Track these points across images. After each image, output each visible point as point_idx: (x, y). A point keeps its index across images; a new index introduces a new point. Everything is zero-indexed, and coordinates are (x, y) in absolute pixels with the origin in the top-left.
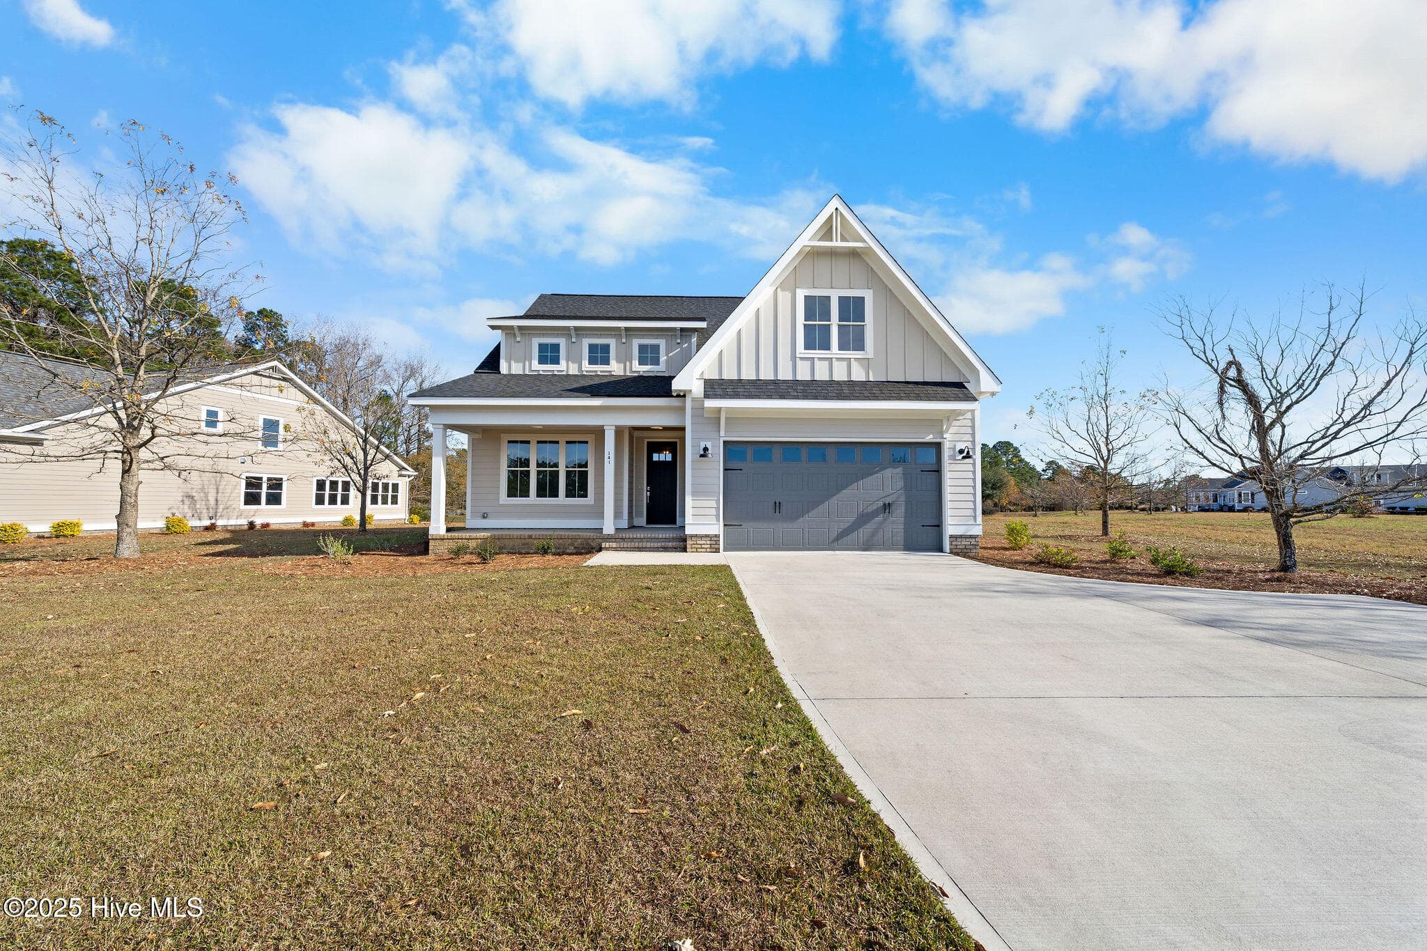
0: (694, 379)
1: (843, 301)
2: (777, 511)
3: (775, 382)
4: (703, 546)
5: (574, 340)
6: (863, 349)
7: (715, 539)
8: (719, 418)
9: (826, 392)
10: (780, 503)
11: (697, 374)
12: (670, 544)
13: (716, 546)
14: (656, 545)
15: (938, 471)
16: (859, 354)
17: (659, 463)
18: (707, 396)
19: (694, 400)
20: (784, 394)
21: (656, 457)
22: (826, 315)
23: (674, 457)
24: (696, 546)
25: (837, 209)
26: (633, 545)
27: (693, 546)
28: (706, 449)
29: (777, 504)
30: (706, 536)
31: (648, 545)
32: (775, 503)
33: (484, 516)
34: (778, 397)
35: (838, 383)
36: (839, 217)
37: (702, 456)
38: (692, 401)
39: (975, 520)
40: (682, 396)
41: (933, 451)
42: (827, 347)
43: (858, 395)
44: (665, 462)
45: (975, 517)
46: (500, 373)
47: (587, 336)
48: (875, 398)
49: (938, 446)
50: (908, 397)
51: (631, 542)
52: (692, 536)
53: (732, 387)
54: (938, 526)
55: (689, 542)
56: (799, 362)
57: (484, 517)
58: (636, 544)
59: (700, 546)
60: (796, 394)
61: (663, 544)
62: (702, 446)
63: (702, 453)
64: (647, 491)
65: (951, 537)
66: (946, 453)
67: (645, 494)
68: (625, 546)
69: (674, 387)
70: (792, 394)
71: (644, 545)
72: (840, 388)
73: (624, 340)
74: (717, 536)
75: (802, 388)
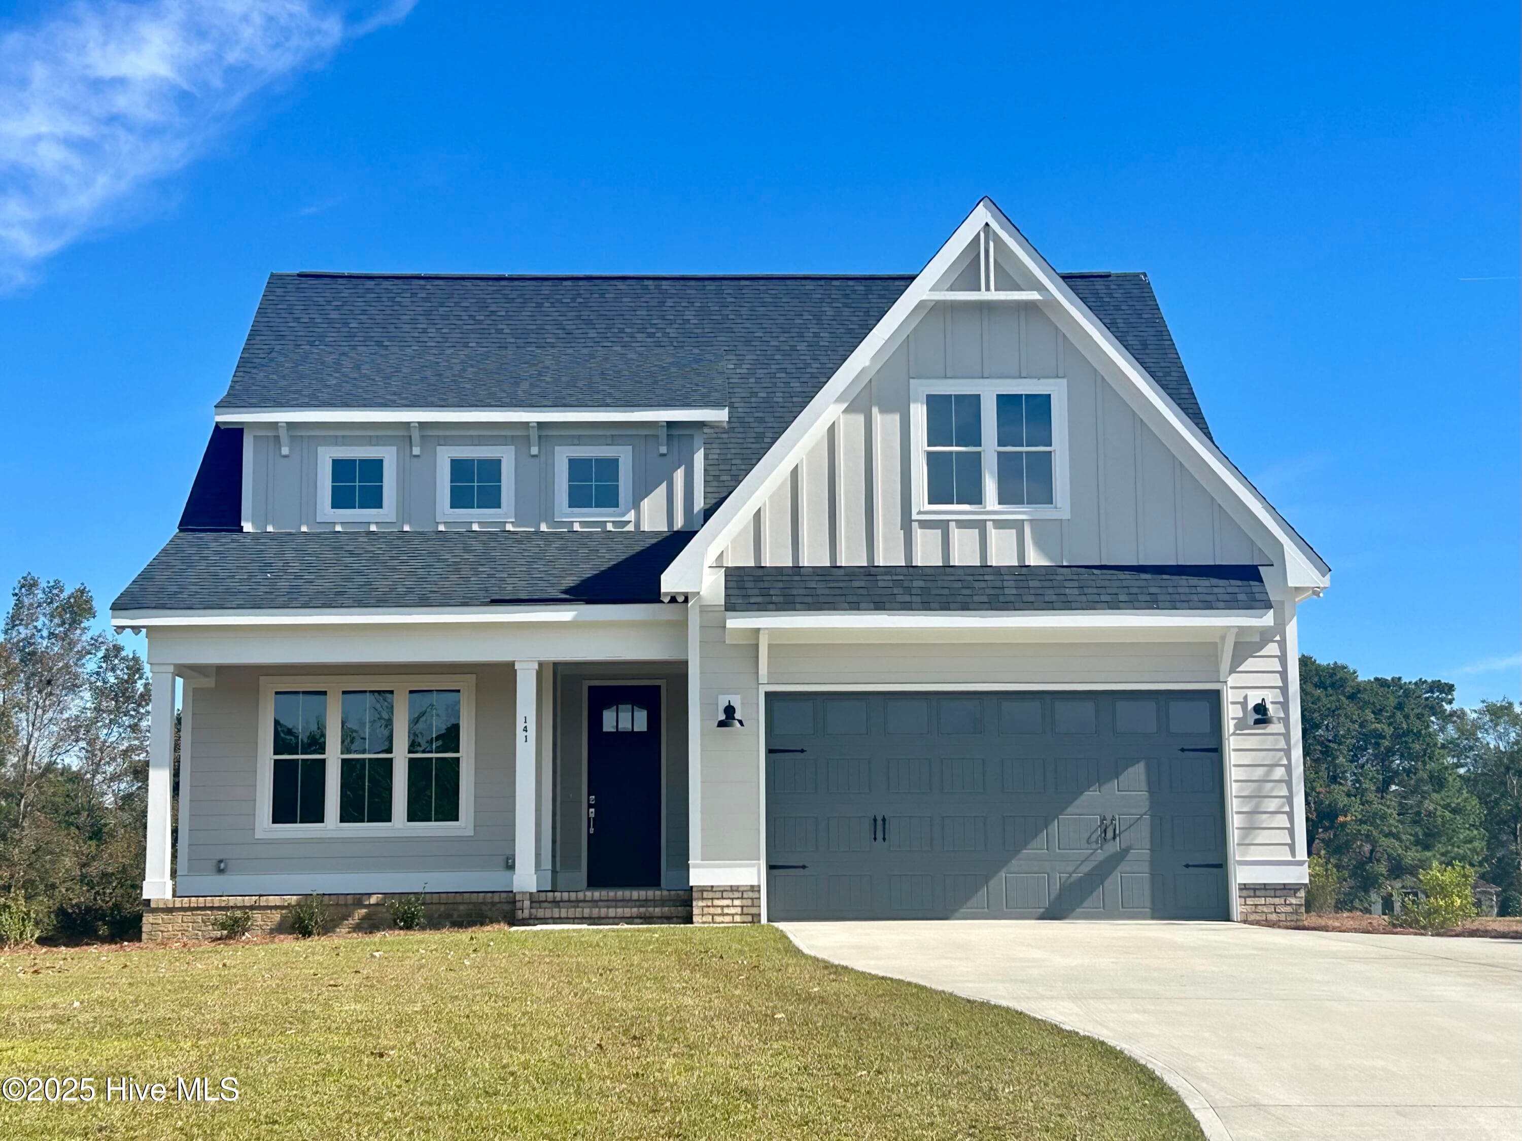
0: (706, 570)
1: (1006, 402)
2: (880, 835)
3: (871, 572)
4: (726, 911)
5: (416, 451)
6: (1049, 500)
7: (751, 894)
8: (757, 646)
9: (968, 592)
10: (884, 820)
11: (711, 558)
12: (657, 910)
13: (754, 911)
14: (627, 912)
15: (1216, 750)
16: (1043, 512)
17: (619, 735)
18: (730, 606)
19: (705, 609)
20: (885, 599)
21: (610, 721)
22: (972, 435)
23: (654, 720)
24: (712, 910)
25: (987, 224)
26: (578, 912)
27: (706, 910)
28: (730, 711)
29: (879, 822)
30: (732, 889)
31: (612, 912)
32: (875, 820)
33: (220, 869)
34: (872, 605)
35: (998, 571)
36: (991, 244)
37: (721, 724)
38: (701, 612)
39: (1293, 853)
40: (680, 600)
41: (1205, 706)
42: (975, 496)
43: (1032, 598)
44: (632, 735)
45: (1292, 848)
46: (241, 529)
47: (446, 441)
48: (1066, 605)
49: (1214, 698)
50: (1135, 603)
51: (575, 907)
52: (703, 889)
53: (780, 585)
54: (1220, 866)
55: (697, 905)
56: (919, 534)
57: (221, 871)
58: (587, 912)
59: (719, 911)
60: (907, 598)
61: (642, 910)
62: (723, 704)
63: (722, 717)
64: (590, 806)
65: (1244, 887)
66: (1231, 713)
67: (587, 813)
68: (563, 915)
69: (664, 588)
70: (899, 598)
71: (603, 912)
72: (999, 584)
73: (534, 450)
74: (755, 889)
75: (921, 584)
